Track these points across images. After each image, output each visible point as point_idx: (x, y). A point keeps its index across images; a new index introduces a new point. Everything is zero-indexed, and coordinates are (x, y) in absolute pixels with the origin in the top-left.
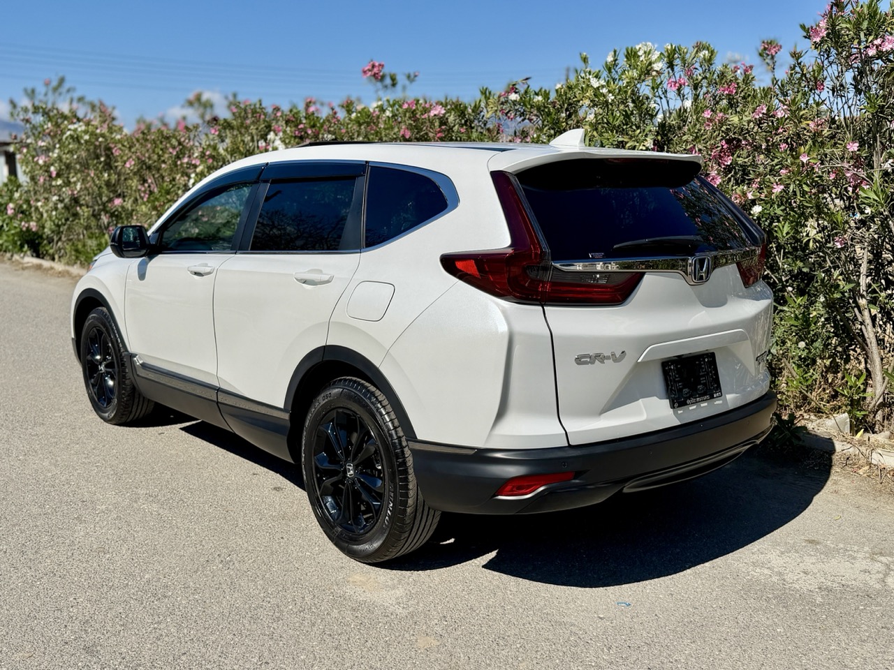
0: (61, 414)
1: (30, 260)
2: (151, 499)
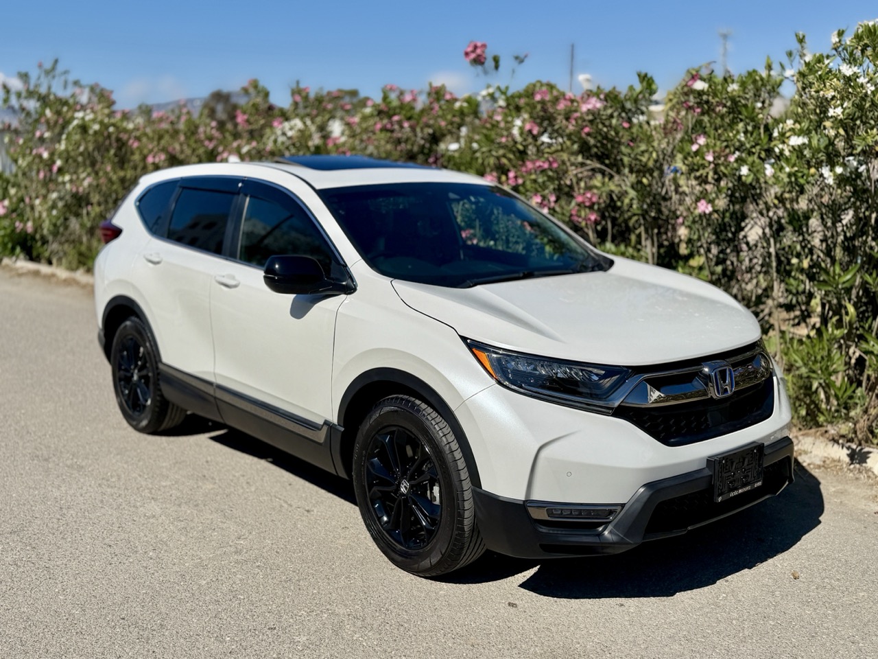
1: (23, 264)
2: (359, 623)
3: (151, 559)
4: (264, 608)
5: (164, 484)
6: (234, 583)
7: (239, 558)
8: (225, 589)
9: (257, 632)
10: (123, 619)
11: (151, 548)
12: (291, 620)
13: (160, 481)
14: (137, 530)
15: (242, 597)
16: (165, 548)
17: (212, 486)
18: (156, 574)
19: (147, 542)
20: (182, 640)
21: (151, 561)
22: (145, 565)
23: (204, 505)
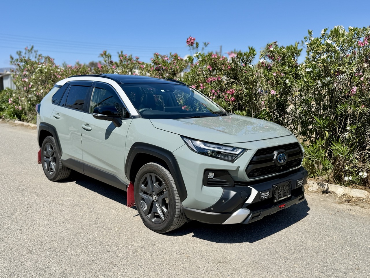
1: (17, 122)
3: (62, 226)
4: (106, 244)
6: (95, 235)
7: (97, 226)
8: (91, 237)
9: (103, 253)
10: (50, 248)
11: (62, 222)
12: (117, 248)
13: (66, 198)
14: (57, 215)
15: (97, 240)
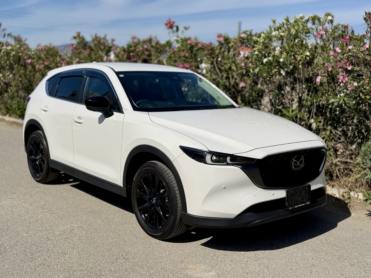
0: (23, 188)
2: (80, 229)
3: (9, 210)
4: (47, 225)
5: (21, 189)
6: (38, 218)
7: (43, 211)
8: (34, 219)
9: (42, 231)
11: (10, 207)
13: (19, 188)
14: (6, 202)
15: (40, 222)
16: (15, 207)
17: (39, 190)
18: (10, 215)
19: (9, 206)
20: (14, 233)
21: (9, 211)
22: (6, 212)
23: (34, 195)
